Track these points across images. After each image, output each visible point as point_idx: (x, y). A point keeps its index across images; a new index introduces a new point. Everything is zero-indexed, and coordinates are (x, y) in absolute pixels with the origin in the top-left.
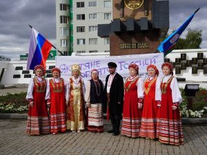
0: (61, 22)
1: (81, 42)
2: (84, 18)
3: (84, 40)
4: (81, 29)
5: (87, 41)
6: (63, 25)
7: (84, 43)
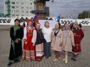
0: (6, 4)
1: (13, 11)
2: (14, 4)
3: (14, 11)
4: (14, 7)
5: (15, 11)
6: (6, 5)
7: (14, 12)
